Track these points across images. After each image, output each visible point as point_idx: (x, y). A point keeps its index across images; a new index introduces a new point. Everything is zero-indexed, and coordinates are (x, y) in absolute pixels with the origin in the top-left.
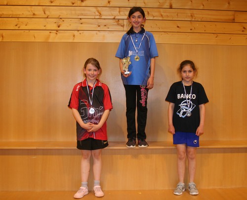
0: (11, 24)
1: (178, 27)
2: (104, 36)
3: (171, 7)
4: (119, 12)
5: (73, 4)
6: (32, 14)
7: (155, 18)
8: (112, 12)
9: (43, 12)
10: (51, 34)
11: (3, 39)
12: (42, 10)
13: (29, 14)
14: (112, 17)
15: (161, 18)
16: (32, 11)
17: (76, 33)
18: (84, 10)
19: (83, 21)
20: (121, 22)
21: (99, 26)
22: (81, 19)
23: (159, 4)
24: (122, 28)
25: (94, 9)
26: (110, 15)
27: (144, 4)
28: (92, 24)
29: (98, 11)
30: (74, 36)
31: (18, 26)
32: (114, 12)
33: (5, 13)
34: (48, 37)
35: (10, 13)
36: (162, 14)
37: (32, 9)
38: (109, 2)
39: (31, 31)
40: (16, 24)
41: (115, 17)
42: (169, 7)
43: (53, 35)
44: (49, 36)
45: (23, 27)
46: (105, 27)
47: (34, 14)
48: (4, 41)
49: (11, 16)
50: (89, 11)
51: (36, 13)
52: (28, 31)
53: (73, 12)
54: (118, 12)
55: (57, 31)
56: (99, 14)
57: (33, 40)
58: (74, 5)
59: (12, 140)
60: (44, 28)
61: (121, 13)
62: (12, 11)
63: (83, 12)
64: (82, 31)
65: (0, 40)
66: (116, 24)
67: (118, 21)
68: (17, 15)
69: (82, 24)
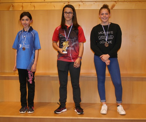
10: (65, 4)
11: (34, 8)
17: (81, 3)
30: (79, 5)
39: (52, 3)
48: (35, 9)
52: (50, 3)
57: (53, 9)
60: (61, 1)
64: (85, 2)
65: (33, 9)
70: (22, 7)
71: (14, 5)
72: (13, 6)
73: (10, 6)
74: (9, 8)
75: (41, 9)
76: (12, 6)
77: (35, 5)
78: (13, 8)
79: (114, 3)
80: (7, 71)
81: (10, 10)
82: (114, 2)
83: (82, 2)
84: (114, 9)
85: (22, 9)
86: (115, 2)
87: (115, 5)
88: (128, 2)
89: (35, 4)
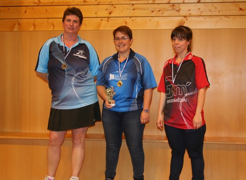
1: (241, 9)
2: (158, 22)
6: (83, 1)
10: (103, 21)
11: (53, 28)
13: (80, 1)
14: (167, 2)
15: (221, 0)
17: (128, 20)
19: (135, 6)
20: (177, 6)
21: (153, 12)
22: (133, 4)
24: (177, 12)
28: (145, 10)
30: (126, 23)
33: (56, 1)
34: (99, 25)
41: (169, 1)
43: (104, 22)
44: (101, 23)
46: (159, 13)
47: (85, 1)
48: (55, 29)
49: (61, 4)
55: (108, 18)
57: (83, 28)
60: (95, 16)
64: (135, 18)
65: (51, 29)
66: (171, 8)
67: (173, 5)
68: (67, 2)
69: (134, 10)
70: (34, 25)
71: (20, 22)
72: (19, 24)
73: (15, 24)
74: (13, 26)
76: (17, 24)
77: (54, 23)
78: (19, 28)
79: (185, 19)
80: (9, 131)
81: (15, 30)
82: (183, 17)
83: (130, 17)
85: (34, 28)
86: (185, 17)
87: (184, 23)
88: (206, 17)
89: (55, 21)
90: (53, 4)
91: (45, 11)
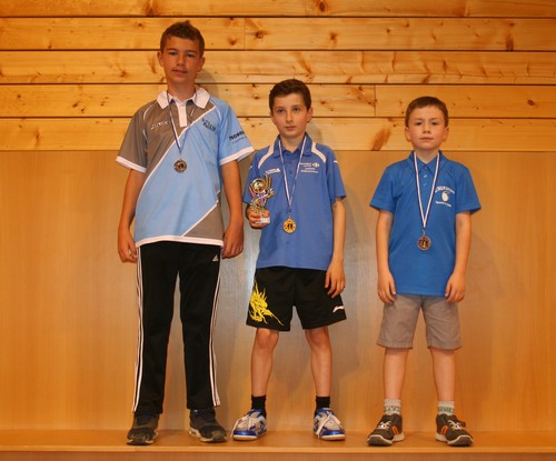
0: (60, 101)
1: (531, 103)
3: (510, 48)
4: (363, 63)
5: (233, 43)
6: (119, 73)
7: (464, 80)
8: (343, 65)
9: (149, 68)
11: (38, 144)
12: (146, 61)
13: (111, 73)
14: (343, 79)
15: (481, 80)
16: (118, 65)
18: (263, 60)
19: (259, 90)
20: (367, 92)
22: (254, 85)
23: (474, 38)
24: (371, 108)
25: (289, 58)
26: (336, 74)
27: (432, 40)
29: (303, 63)
31: (81, 106)
32: (348, 65)
33: (45, 70)
35: (58, 70)
36: (485, 66)
37: (120, 61)
38: (333, 37)
39: (115, 120)
40: (75, 100)
41: (350, 79)
42: (504, 47)
45: (94, 110)
46: (323, 107)
47: (124, 74)
48: (43, 147)
49: (59, 80)
50: (278, 62)
51: (129, 69)
52: (107, 120)
53: (234, 66)
54: (359, 65)
56: (306, 72)
58: (235, 47)
59: (61, 425)
61: (369, 66)
62: (64, 66)
63: (260, 66)
64: (259, 120)
65: (31, 146)
66: (354, 97)
67: (360, 89)
68: (78, 75)
69: (257, 98)
75: (66, 148)
77: (41, 131)
79: (387, 124)
82: (386, 120)
83: (247, 118)
84: (383, 148)
86: (390, 118)
87: (389, 134)
89: (42, 125)
90: (36, 81)
91: (15, 97)
